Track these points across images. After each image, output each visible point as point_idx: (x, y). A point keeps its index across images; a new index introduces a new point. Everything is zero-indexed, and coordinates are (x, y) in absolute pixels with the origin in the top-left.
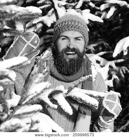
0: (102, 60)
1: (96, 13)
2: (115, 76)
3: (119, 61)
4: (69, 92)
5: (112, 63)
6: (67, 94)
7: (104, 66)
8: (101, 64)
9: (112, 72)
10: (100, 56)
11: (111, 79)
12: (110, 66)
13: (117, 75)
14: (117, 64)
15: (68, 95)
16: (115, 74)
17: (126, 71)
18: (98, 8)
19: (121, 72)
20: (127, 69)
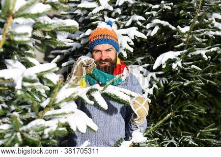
0: (145, 71)
1: (143, 31)
2: (155, 86)
3: (160, 73)
5: (154, 74)
7: (146, 76)
8: (144, 74)
9: (153, 82)
10: (144, 68)
11: (152, 88)
14: (157, 76)
17: (166, 82)
18: (145, 27)
19: (161, 83)
20: (166, 80)
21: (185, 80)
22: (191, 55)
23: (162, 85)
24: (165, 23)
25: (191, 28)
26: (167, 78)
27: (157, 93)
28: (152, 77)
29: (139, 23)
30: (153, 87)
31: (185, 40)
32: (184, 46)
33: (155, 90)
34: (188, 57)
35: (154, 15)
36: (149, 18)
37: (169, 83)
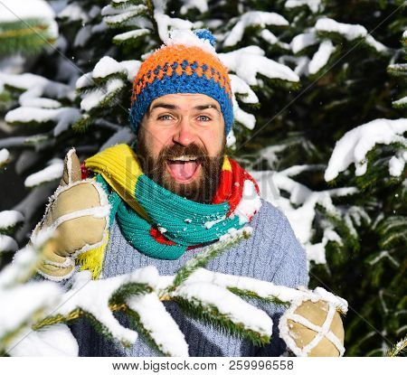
0: (295, 189)
2: (331, 235)
3: (344, 191)
5: (325, 198)
7: (301, 205)
8: (294, 199)
9: (324, 223)
10: (290, 177)
11: (320, 241)
12: (317, 204)
13: (336, 230)
14: (337, 201)
16: (332, 227)
17: (362, 220)
19: (349, 223)
20: (364, 214)
23: (353, 232)
26: (365, 206)
27: (340, 257)
28: (319, 207)
30: (325, 241)
33: (330, 248)
37: (372, 223)
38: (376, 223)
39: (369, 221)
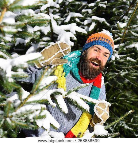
1: (80, 26)
4: (68, 94)
6: (66, 95)
15: (66, 97)
18: (82, 23)
21: (119, 71)
22: (126, 48)
24: (102, 20)
25: (127, 24)
29: (77, 20)
31: (121, 35)
32: (120, 40)
34: (124, 50)
35: (90, 12)
36: (84, 15)
38: (105, 74)
39: (103, 73)
